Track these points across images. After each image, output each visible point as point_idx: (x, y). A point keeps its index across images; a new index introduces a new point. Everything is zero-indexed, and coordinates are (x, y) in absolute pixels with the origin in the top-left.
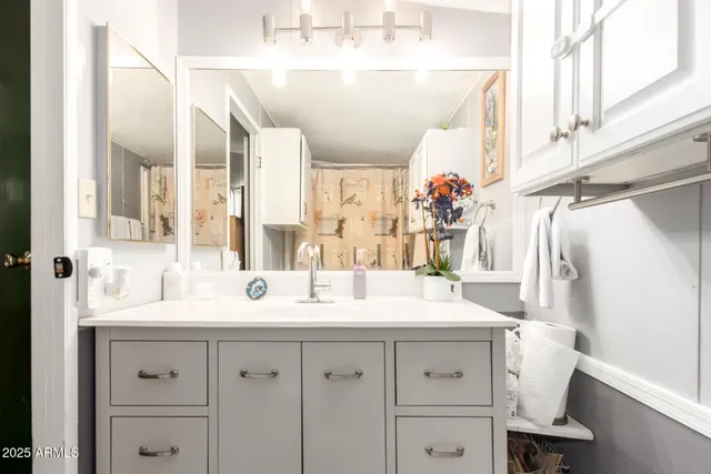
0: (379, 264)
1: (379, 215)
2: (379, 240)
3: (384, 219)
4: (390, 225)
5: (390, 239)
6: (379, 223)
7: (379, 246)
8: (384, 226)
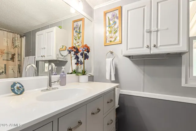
0: (5, 73)
1: (5, 51)
2: (5, 62)
3: (8, 53)
4: (10, 56)
5: (11, 62)
6: (6, 55)
7: (5, 65)
8: (8, 56)
